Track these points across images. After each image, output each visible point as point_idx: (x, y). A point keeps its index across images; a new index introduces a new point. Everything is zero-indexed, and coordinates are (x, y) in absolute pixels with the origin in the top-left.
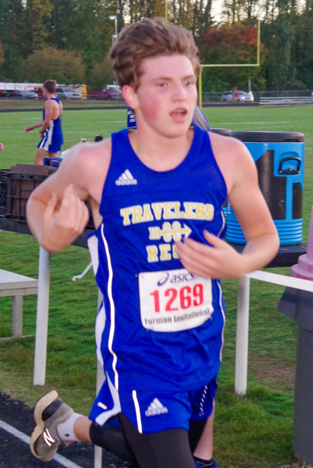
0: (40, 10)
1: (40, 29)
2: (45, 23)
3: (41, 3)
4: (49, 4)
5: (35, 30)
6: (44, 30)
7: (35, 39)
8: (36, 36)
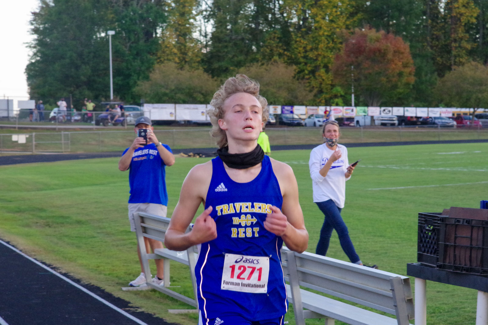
0: (461, 15)
1: (461, 39)
2: (467, 32)
3: (464, 6)
4: (473, 7)
5: (455, 41)
6: (466, 41)
7: (454, 52)
8: (456, 48)
